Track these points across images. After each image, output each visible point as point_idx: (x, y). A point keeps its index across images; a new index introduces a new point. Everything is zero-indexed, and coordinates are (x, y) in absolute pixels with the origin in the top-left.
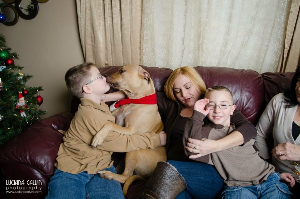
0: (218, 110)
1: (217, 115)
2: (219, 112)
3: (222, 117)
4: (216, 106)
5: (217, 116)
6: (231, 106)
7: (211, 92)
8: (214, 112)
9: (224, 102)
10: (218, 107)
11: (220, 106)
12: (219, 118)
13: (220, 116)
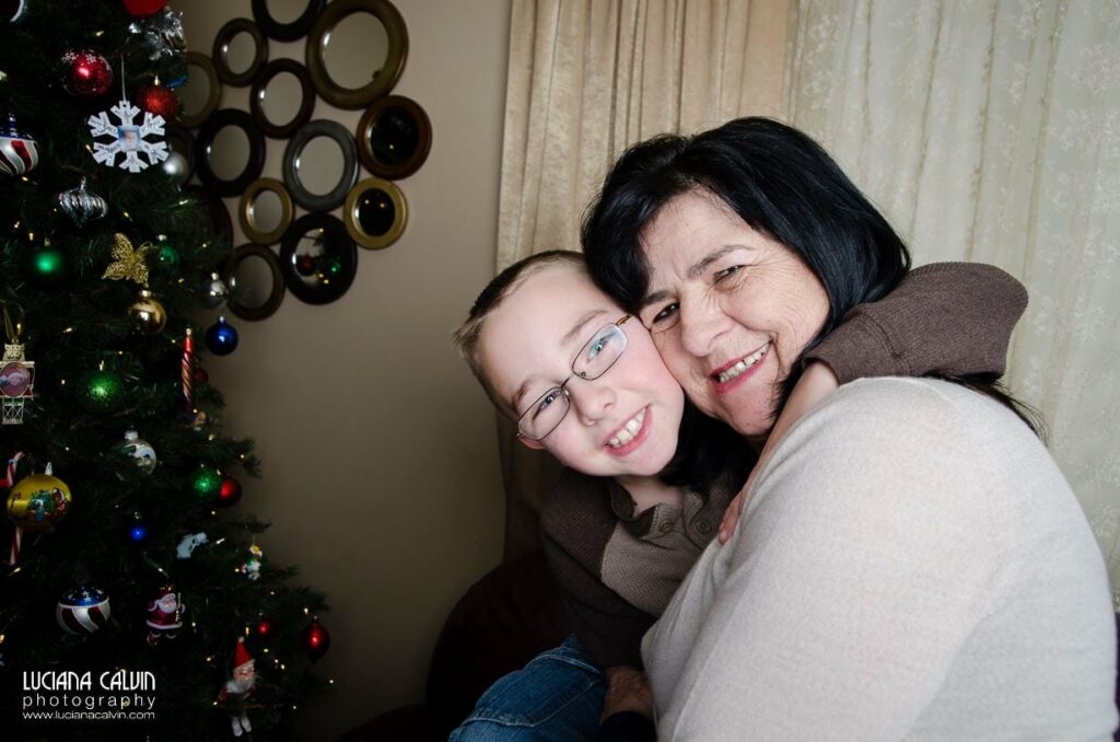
1: (608, 425)
4: (563, 385)
5: (619, 429)
8: (583, 425)
9: (577, 329)
10: (576, 384)
11: (582, 366)
12: (641, 432)
13: (633, 417)
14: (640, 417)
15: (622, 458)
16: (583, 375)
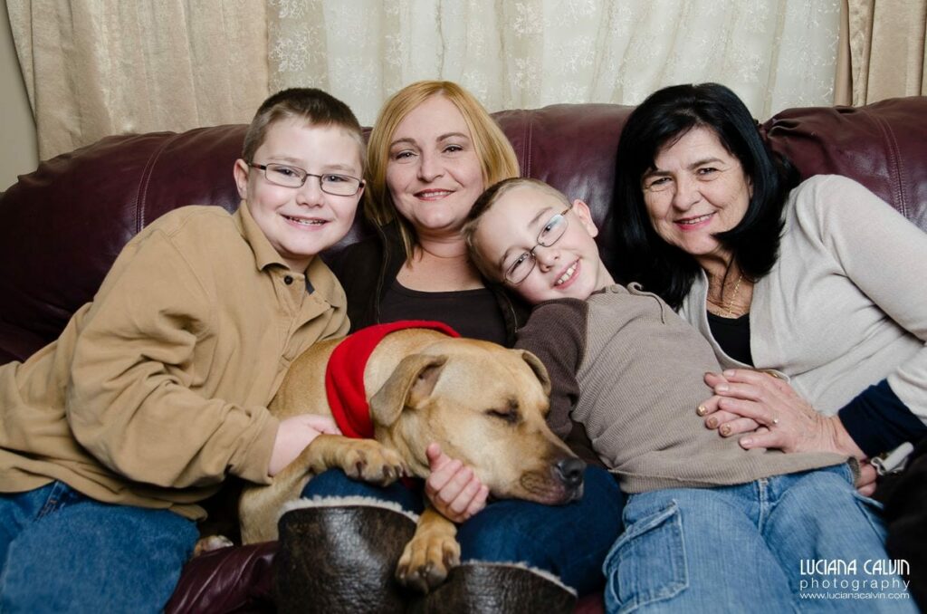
0: (547, 256)
1: (557, 271)
2: (556, 255)
3: (577, 261)
4: (531, 251)
5: (563, 274)
6: (570, 212)
7: (477, 232)
8: (543, 272)
9: (537, 219)
10: (539, 250)
11: (542, 240)
12: (573, 274)
13: (570, 266)
14: (574, 267)
15: (565, 290)
16: (543, 245)
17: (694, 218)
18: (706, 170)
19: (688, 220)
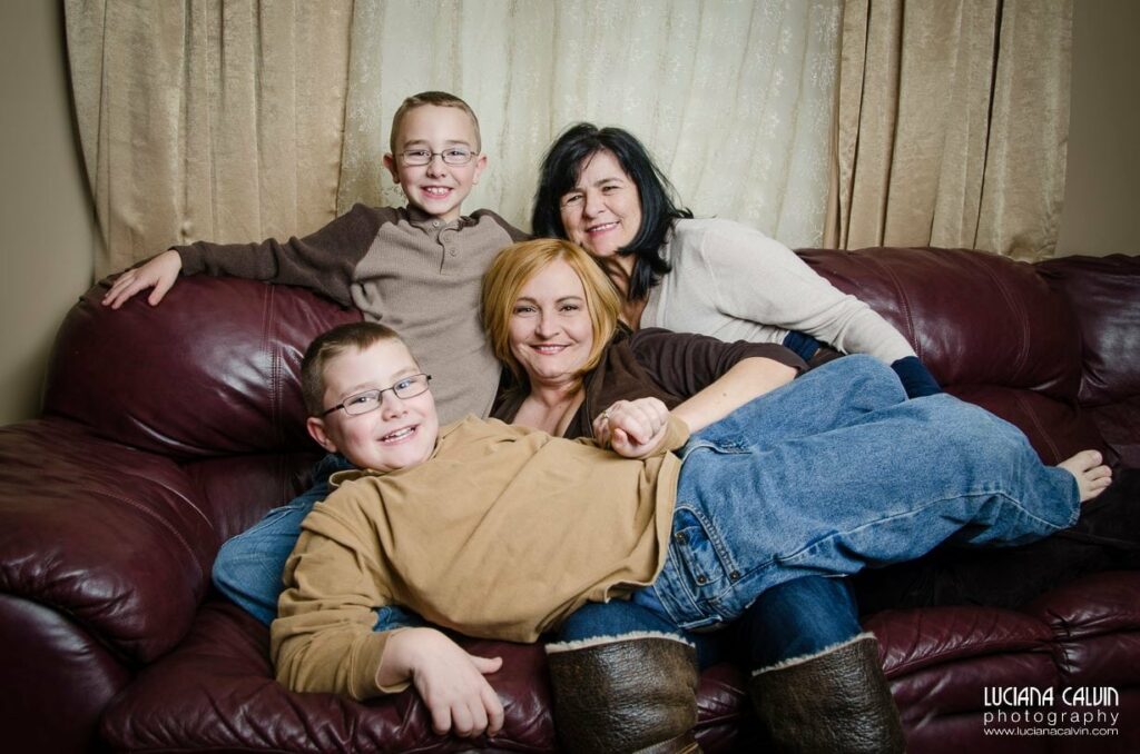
17: (601, 225)
18: (609, 188)
19: (596, 227)
